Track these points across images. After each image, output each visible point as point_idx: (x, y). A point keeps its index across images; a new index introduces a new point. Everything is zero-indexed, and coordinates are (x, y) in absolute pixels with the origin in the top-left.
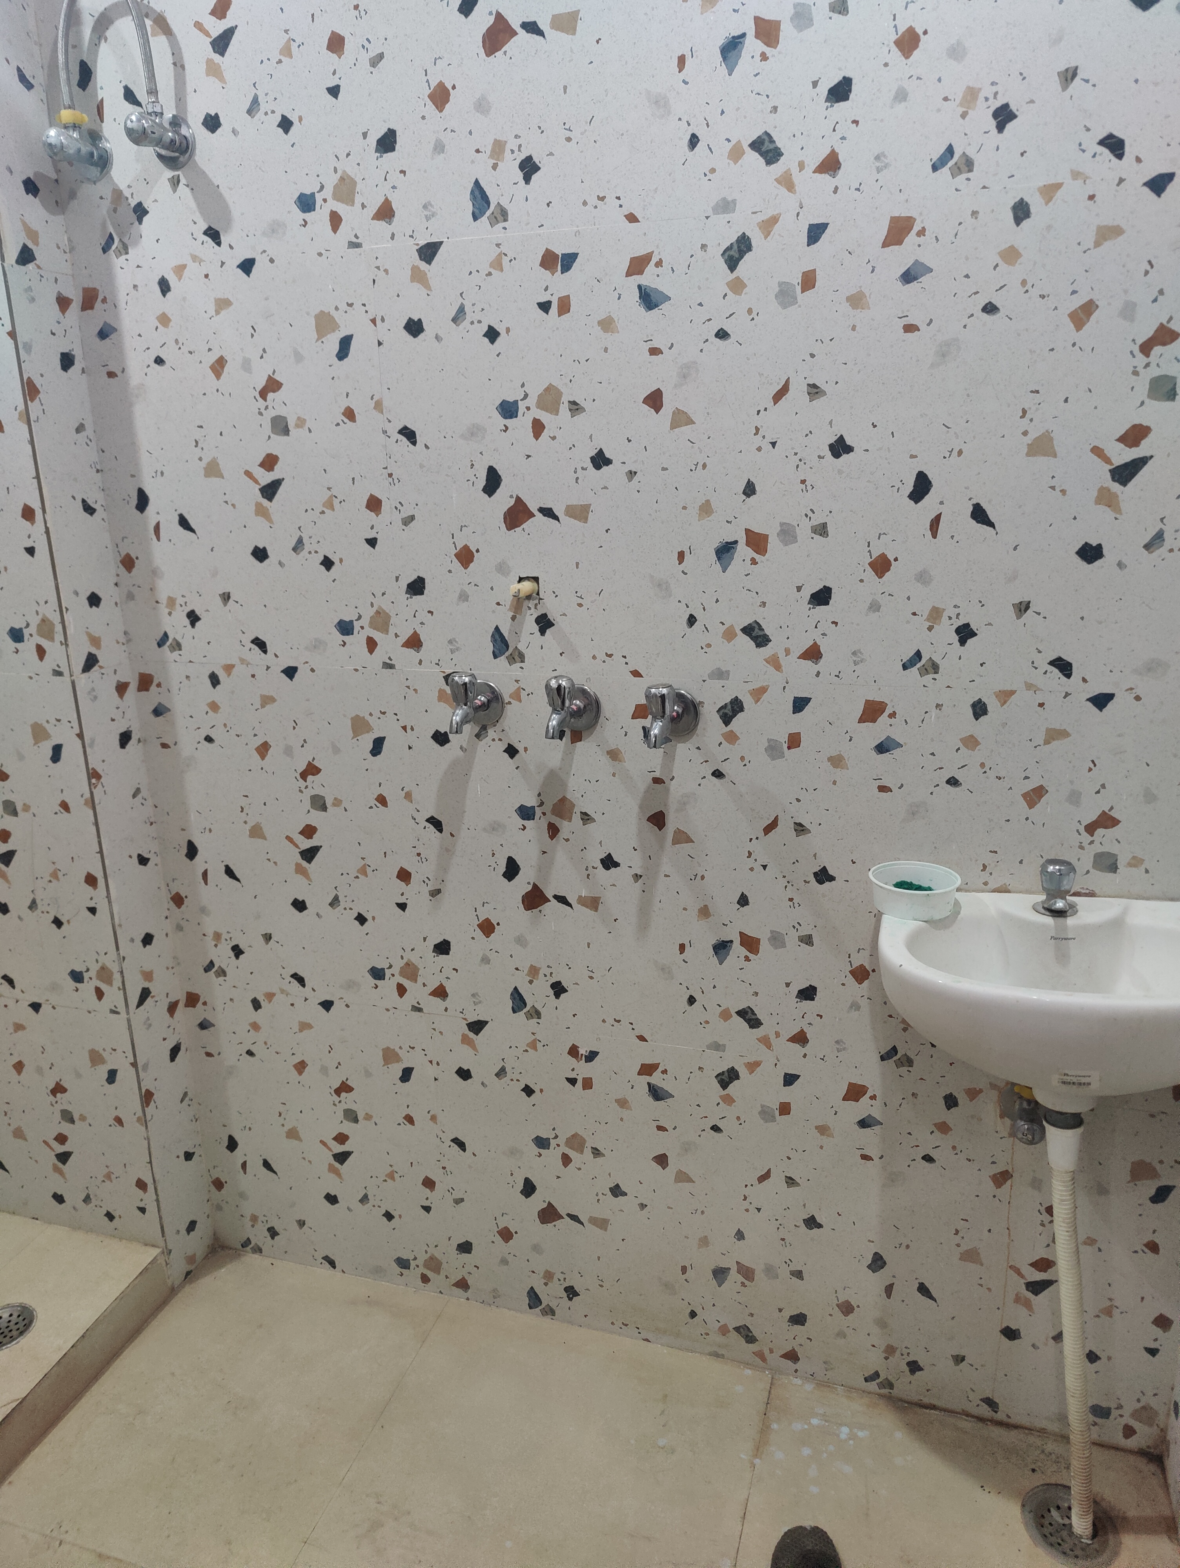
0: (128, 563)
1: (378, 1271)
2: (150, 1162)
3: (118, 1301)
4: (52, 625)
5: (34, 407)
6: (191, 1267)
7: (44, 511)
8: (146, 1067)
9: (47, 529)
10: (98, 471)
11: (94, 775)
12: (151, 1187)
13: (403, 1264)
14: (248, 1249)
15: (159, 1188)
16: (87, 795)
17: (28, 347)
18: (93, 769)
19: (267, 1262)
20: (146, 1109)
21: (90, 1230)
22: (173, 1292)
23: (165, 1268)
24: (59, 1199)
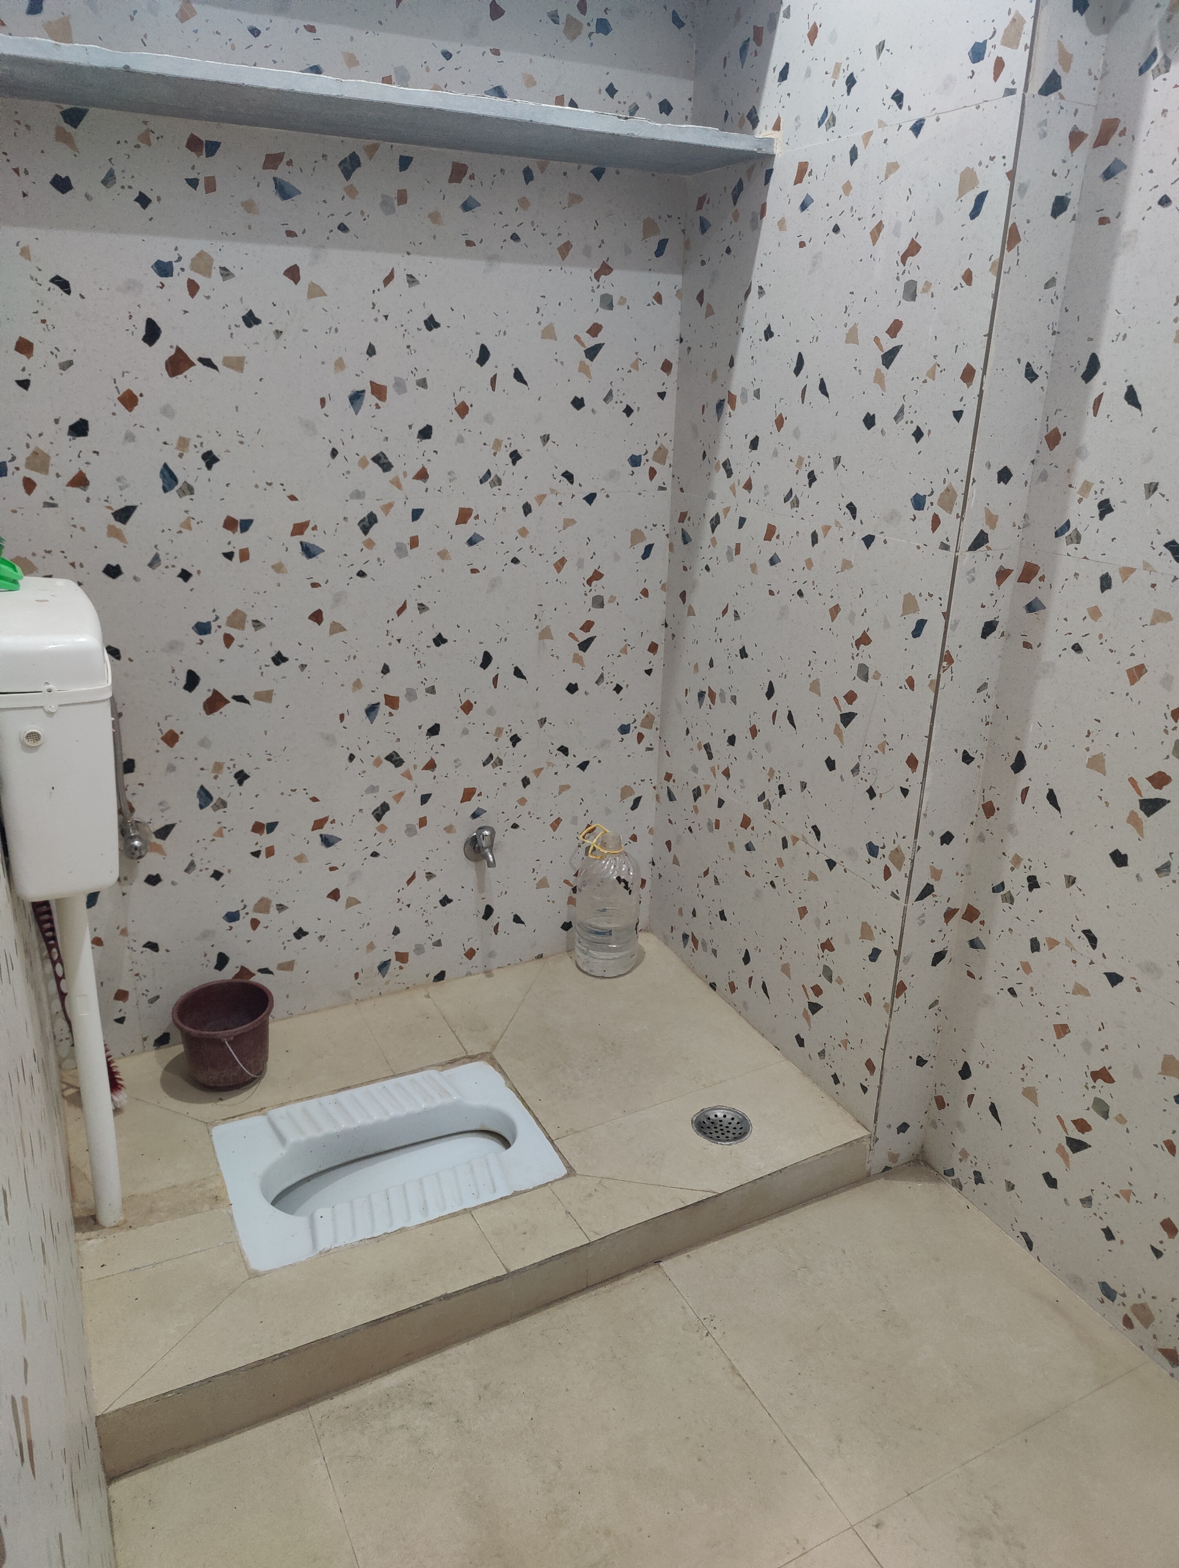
0: (1053, 439)
1: (1076, 1282)
2: (884, 1050)
3: (818, 1157)
4: (955, 495)
5: (1010, 257)
6: (889, 1164)
7: (984, 373)
8: (906, 960)
9: (981, 391)
10: (1054, 333)
11: (947, 658)
12: (877, 1072)
13: (1108, 1292)
14: (950, 1178)
15: (884, 1077)
16: (934, 677)
17: (1023, 189)
18: (948, 651)
19: (964, 1202)
20: (895, 998)
21: (817, 1082)
22: (867, 1177)
23: (868, 1151)
24: (800, 1042)
